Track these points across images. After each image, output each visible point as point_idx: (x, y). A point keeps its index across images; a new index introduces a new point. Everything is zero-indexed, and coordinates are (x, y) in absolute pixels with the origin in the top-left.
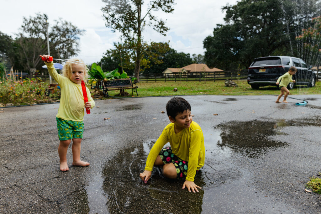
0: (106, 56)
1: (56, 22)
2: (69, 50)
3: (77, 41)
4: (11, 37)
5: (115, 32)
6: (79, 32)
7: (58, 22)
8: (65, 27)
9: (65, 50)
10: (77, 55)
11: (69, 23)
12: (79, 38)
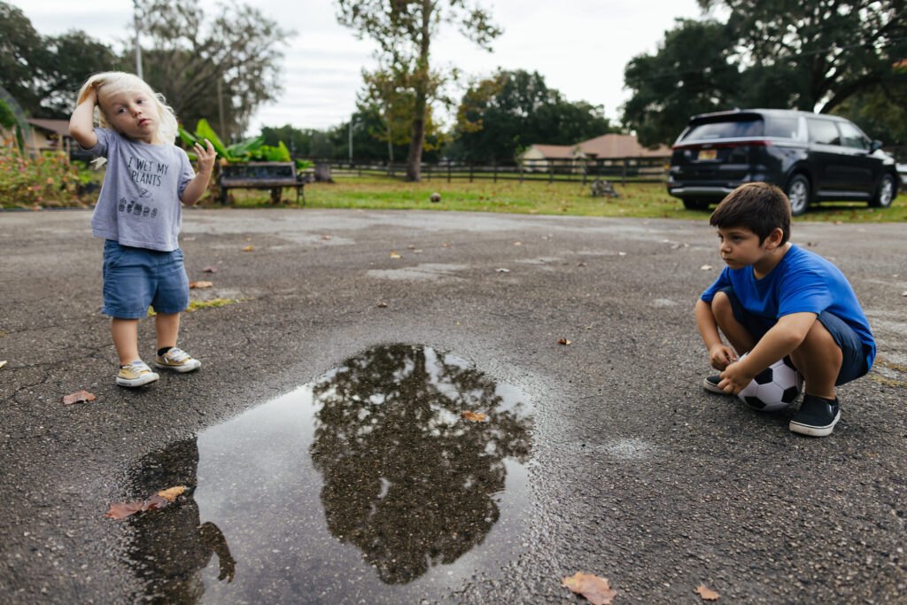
0: (367, 105)
1: (222, 7)
2: (252, 88)
3: (276, 62)
4: (110, 47)
5: (361, 38)
6: (280, 36)
7: (226, 9)
8: (244, 22)
9: (245, 87)
10: (276, 101)
11: (253, 11)
12: (281, 55)
